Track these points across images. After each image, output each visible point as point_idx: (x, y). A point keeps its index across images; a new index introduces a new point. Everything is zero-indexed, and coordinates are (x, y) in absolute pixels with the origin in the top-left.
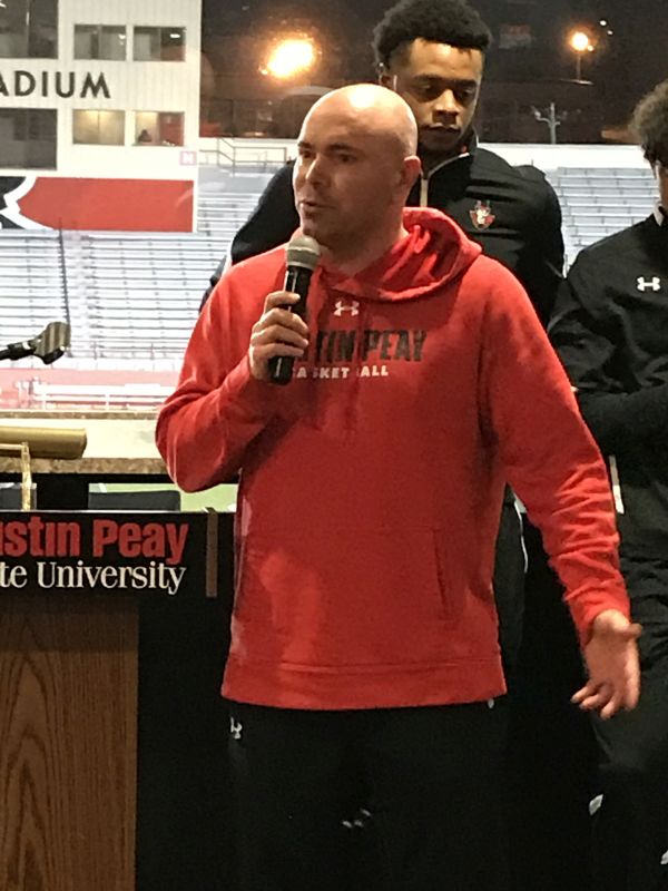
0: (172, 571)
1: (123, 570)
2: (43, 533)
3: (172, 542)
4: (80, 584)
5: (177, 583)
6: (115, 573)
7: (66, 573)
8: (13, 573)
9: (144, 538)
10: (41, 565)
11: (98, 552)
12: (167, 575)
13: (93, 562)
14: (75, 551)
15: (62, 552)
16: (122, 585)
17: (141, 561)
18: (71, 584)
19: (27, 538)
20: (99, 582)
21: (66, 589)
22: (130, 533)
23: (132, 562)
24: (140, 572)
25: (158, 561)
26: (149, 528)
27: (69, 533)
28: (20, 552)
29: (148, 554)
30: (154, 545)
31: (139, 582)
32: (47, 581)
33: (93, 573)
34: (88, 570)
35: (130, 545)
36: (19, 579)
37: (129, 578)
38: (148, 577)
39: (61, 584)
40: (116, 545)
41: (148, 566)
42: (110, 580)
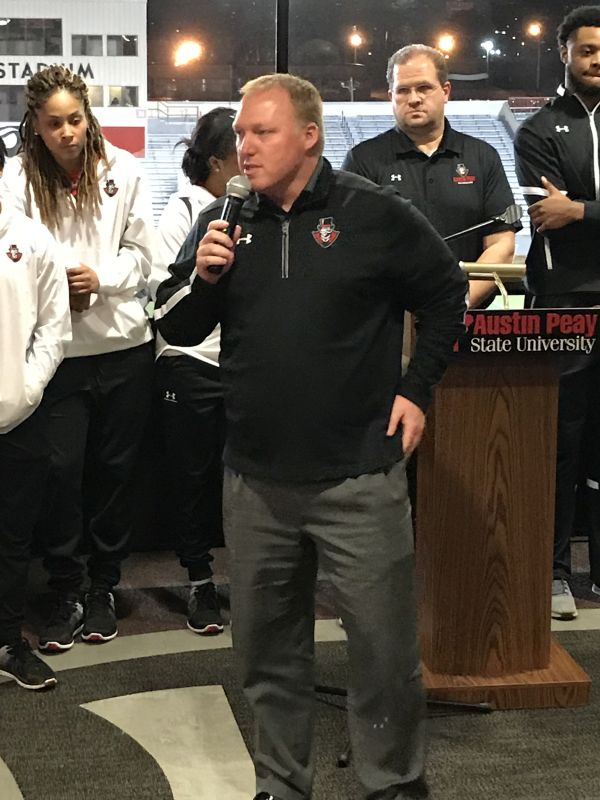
0: (588, 340)
1: (562, 341)
2: (520, 321)
3: (589, 325)
4: (539, 349)
5: (591, 347)
6: (558, 342)
7: (532, 343)
8: (504, 344)
9: (574, 323)
10: (519, 339)
11: (549, 331)
12: (585, 343)
13: (547, 337)
14: (537, 331)
15: (530, 332)
16: (562, 349)
17: (572, 336)
18: (534, 349)
19: (512, 324)
20: (549, 348)
21: (532, 352)
22: (566, 320)
23: (568, 336)
24: (571, 342)
25: (581, 336)
26: (577, 317)
27: (534, 321)
28: (508, 332)
29: (576, 331)
30: (579, 327)
31: (570, 347)
32: (522, 347)
33: (546, 342)
34: (543, 341)
35: (566, 326)
36: (507, 347)
37: (565, 345)
38: (575, 344)
39: (529, 349)
40: (559, 327)
41: (575, 339)
42: (555, 346)
